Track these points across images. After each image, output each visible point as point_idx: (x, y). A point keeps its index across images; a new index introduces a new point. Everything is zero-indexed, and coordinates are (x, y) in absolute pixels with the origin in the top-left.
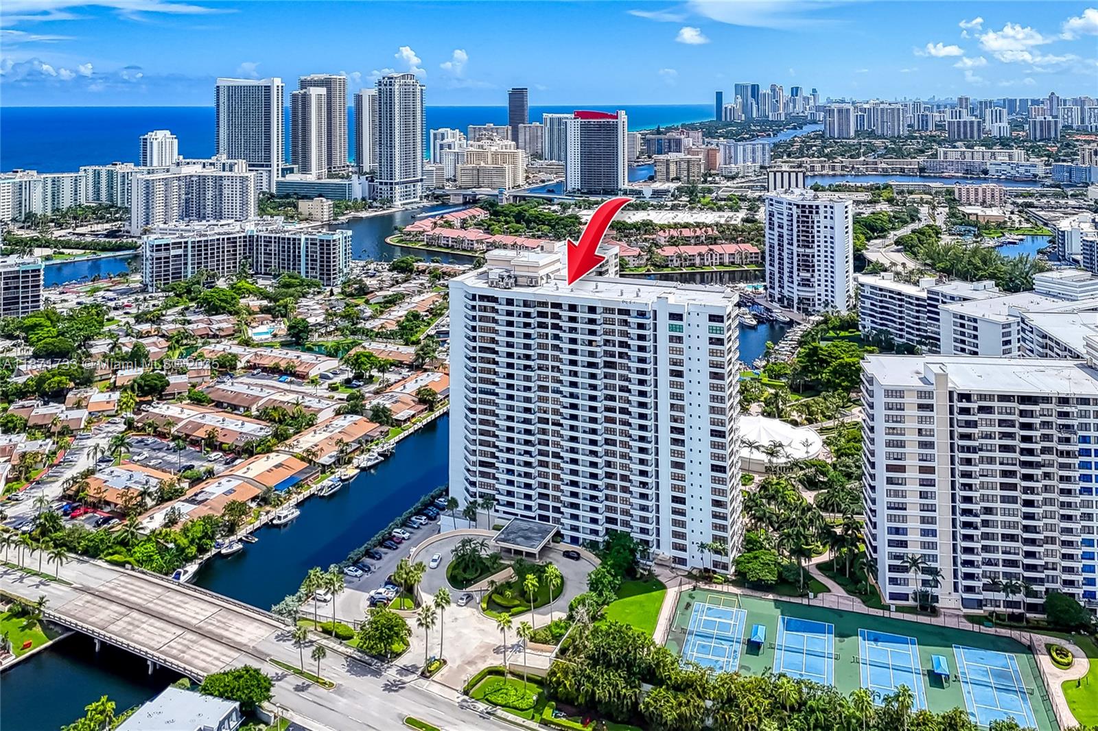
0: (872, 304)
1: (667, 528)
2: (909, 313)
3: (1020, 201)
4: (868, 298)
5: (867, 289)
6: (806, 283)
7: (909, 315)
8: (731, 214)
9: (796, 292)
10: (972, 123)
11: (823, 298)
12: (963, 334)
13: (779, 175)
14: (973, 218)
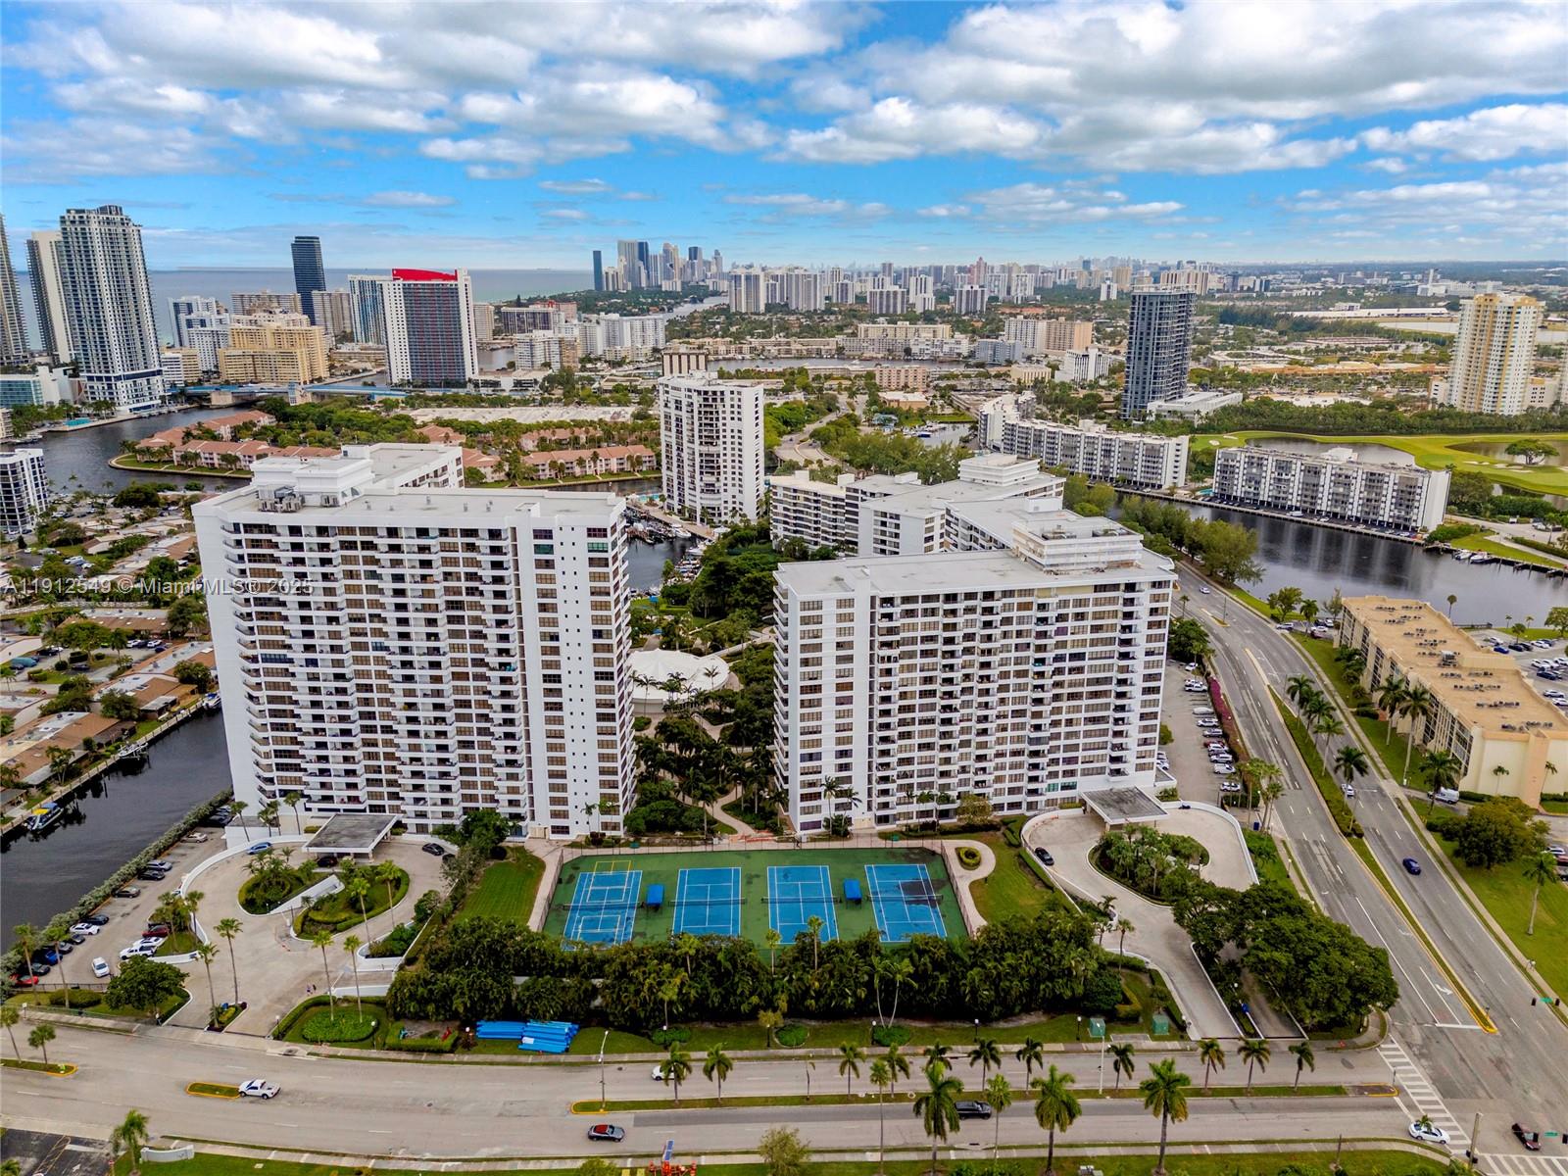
0: (785, 509)
1: (543, 795)
2: (827, 513)
3: (943, 384)
4: (781, 502)
5: (780, 491)
6: (710, 489)
7: (825, 518)
8: (618, 409)
9: (698, 501)
10: (895, 293)
11: (730, 506)
12: (883, 533)
13: (675, 358)
14: (895, 405)
